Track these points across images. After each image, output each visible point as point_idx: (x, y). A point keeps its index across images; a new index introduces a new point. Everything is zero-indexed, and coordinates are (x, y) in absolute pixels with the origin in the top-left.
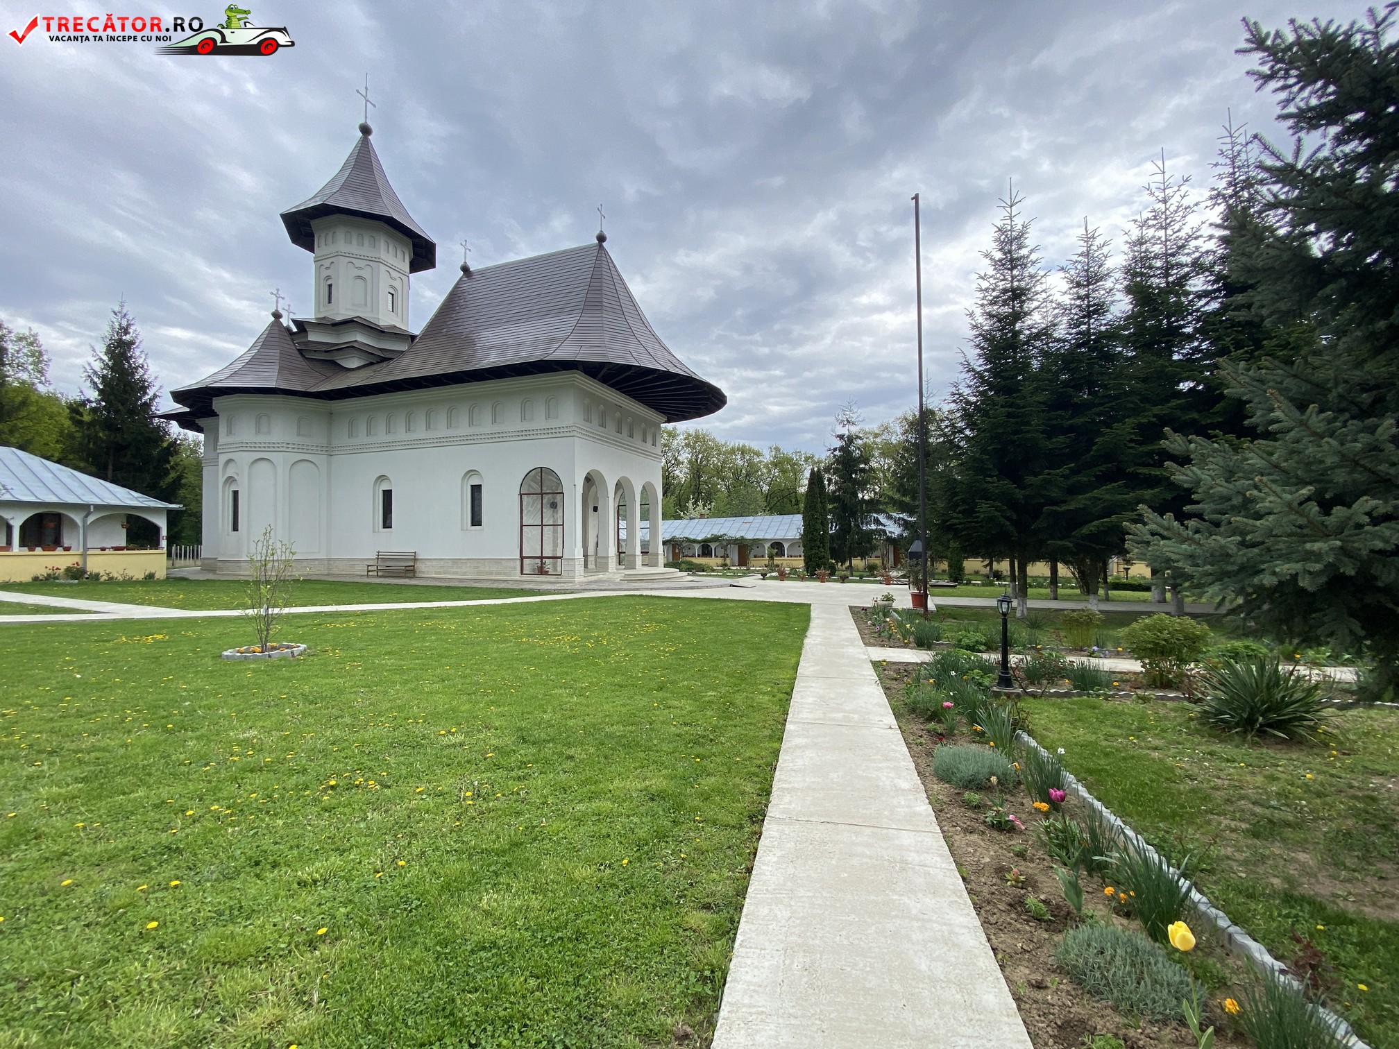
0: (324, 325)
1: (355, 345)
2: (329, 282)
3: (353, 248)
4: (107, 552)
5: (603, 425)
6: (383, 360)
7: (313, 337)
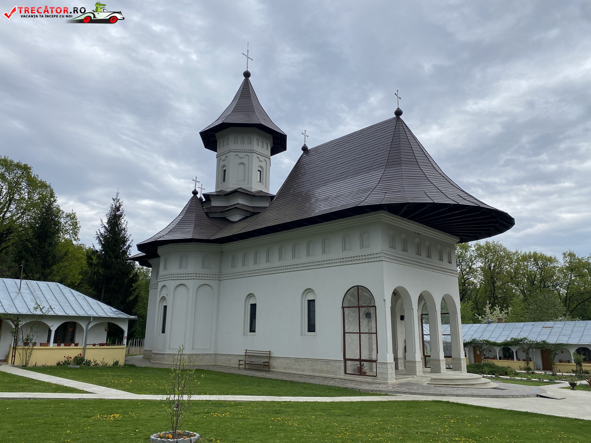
0: (221, 195)
1: (238, 206)
2: (224, 169)
3: (239, 146)
4: (96, 347)
5: (405, 250)
6: (254, 214)
7: (215, 203)
